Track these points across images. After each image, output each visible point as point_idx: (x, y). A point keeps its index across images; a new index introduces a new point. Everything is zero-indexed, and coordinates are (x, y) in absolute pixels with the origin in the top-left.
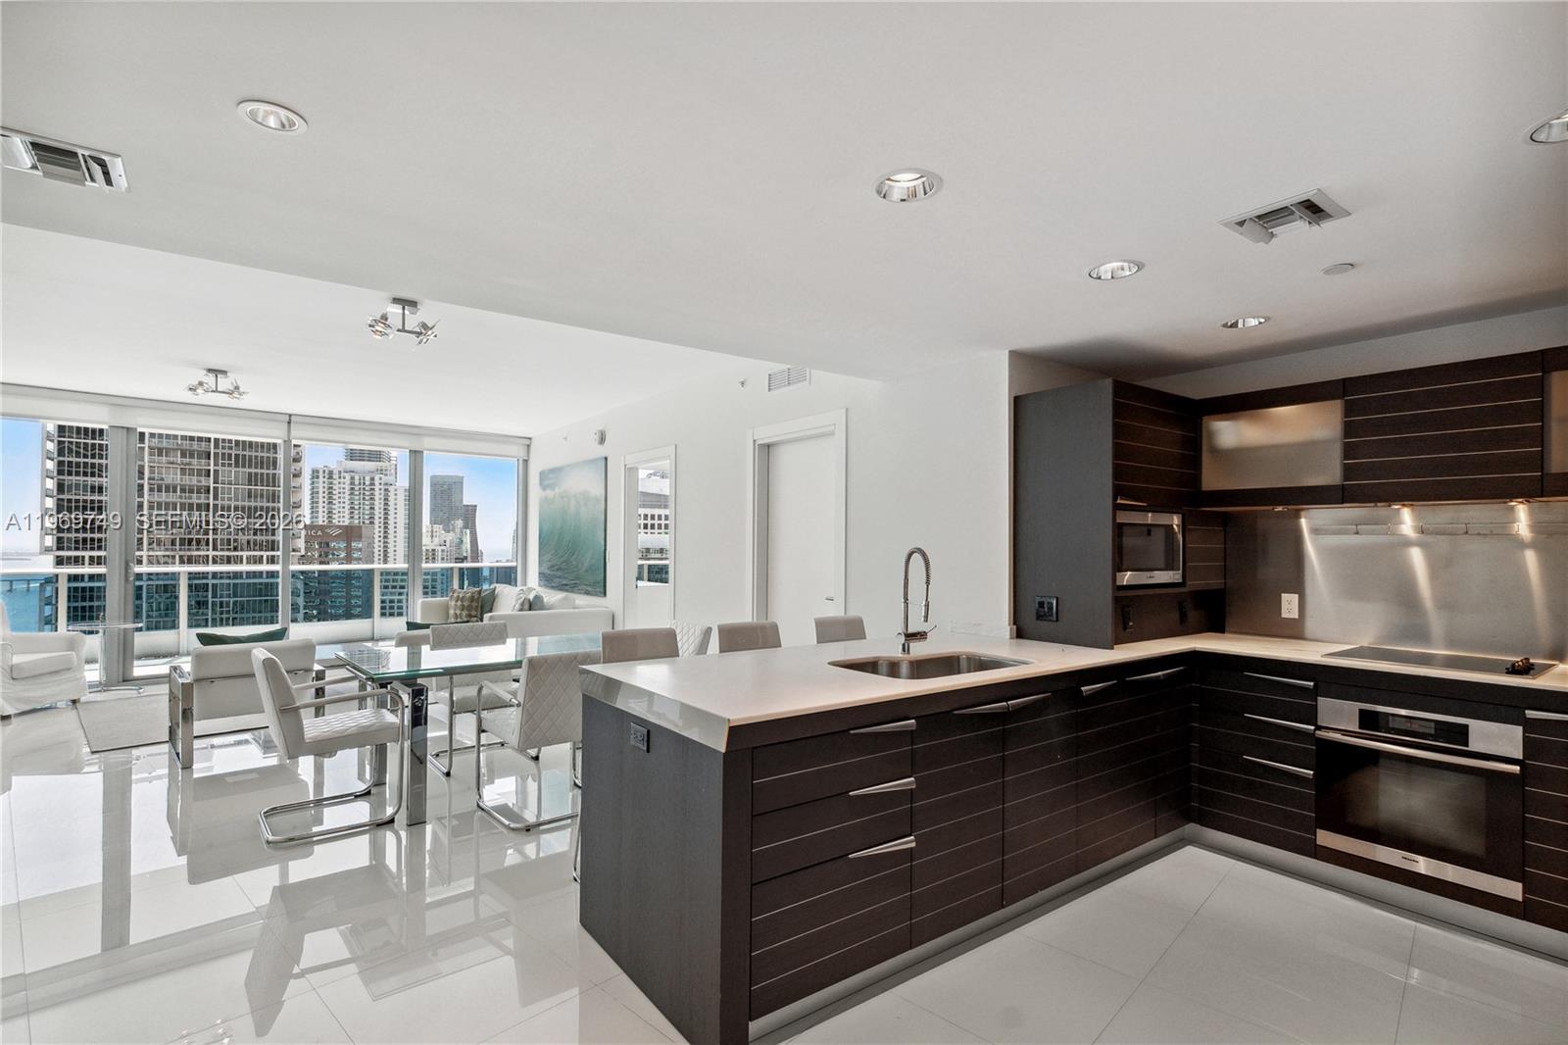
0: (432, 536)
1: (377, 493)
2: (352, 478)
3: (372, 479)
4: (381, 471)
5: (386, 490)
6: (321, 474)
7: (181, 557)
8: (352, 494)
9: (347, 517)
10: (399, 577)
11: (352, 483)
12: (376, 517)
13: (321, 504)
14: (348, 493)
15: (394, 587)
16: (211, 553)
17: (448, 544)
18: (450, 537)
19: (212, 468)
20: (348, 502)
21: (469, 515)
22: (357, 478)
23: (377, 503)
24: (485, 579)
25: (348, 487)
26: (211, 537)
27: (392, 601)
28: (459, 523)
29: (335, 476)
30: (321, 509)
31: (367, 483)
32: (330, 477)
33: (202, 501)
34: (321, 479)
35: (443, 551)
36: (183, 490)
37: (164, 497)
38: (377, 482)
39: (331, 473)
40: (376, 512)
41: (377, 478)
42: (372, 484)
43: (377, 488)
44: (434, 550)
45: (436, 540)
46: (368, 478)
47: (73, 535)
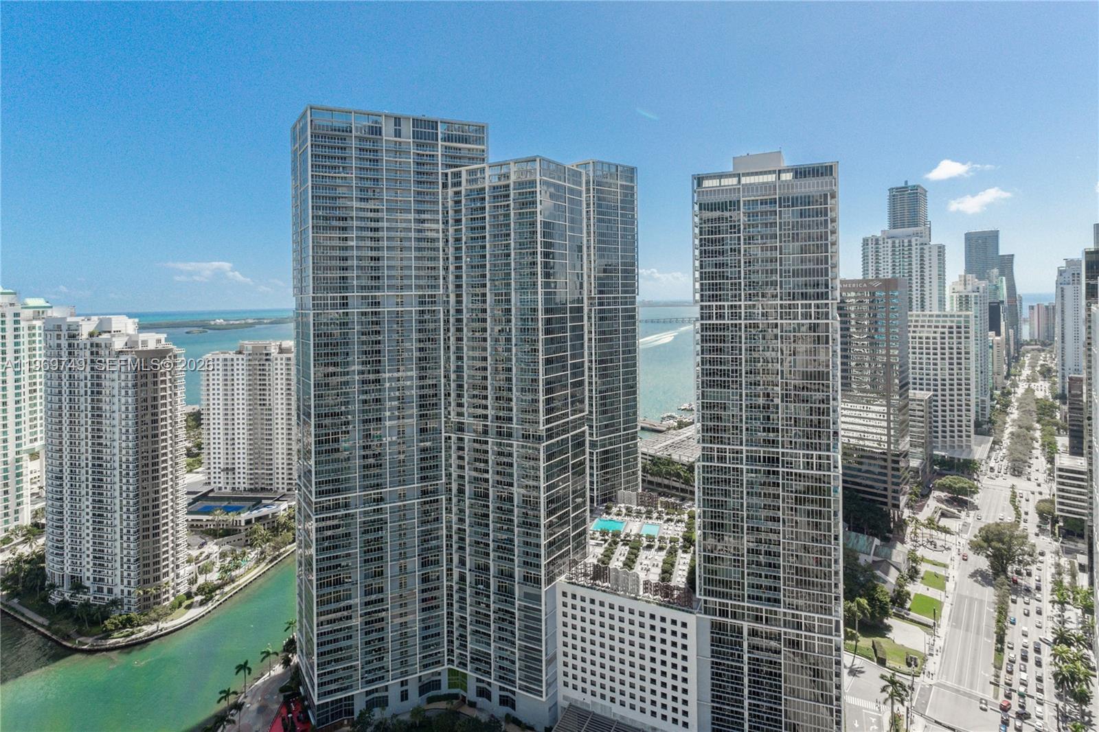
0: (965, 285)
1: (913, 252)
2: (894, 242)
3: (910, 241)
4: (917, 234)
5: (922, 249)
6: (870, 242)
7: (762, 305)
8: (893, 254)
9: (890, 272)
10: (934, 319)
11: (894, 246)
12: (914, 271)
13: (870, 264)
14: (890, 254)
16: (779, 302)
17: (981, 290)
18: (983, 284)
19: (778, 245)
20: (890, 261)
21: (1006, 264)
22: (897, 241)
23: (914, 260)
24: (1025, 321)
25: (890, 250)
26: (779, 291)
27: (920, 338)
28: (996, 271)
29: (881, 242)
30: (870, 268)
31: (906, 244)
32: (877, 244)
33: (773, 267)
34: (870, 246)
35: (976, 296)
36: (763, 261)
37: (752, 267)
38: (913, 243)
39: (877, 240)
40: (914, 266)
41: (913, 240)
42: (910, 245)
43: (914, 248)
44: (967, 296)
45: (969, 288)
46: (906, 241)
47: (707, 293)
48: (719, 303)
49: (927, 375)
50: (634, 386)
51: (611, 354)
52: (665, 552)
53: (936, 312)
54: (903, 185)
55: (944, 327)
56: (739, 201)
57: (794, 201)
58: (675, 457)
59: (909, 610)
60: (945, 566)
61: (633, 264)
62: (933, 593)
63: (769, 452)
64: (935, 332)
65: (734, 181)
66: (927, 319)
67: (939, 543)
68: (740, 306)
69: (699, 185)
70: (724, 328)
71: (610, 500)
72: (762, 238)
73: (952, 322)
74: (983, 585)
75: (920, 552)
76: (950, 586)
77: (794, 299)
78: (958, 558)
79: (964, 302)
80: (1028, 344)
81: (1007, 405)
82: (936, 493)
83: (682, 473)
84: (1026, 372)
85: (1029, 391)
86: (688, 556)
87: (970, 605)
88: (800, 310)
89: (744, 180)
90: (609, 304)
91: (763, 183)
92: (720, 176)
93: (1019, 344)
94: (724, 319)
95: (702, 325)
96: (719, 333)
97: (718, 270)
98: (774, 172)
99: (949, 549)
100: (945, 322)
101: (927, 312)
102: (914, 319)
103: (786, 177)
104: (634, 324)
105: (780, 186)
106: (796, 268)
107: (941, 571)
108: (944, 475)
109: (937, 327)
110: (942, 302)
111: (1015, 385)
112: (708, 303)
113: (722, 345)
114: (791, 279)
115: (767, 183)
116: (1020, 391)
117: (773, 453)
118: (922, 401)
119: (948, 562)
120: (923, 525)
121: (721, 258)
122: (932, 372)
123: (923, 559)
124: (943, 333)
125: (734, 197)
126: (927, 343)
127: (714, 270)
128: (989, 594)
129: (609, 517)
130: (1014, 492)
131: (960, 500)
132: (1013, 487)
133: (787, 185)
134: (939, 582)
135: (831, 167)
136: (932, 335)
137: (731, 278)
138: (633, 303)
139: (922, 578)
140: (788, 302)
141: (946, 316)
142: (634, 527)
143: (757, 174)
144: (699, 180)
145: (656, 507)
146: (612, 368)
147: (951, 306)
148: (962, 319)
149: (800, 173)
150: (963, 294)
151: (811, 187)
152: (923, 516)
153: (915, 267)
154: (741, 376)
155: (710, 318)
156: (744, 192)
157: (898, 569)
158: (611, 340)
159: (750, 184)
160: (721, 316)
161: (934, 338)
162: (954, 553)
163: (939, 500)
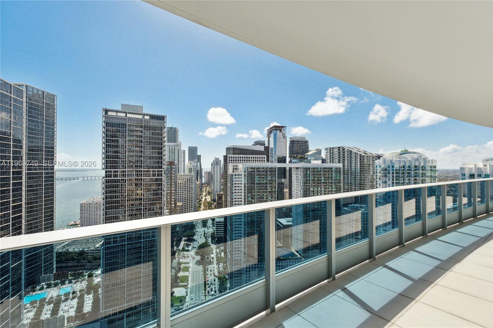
0: (190, 164)
1: (176, 152)
2: (169, 148)
3: (175, 148)
4: (177, 145)
5: (178, 151)
7: (135, 171)
8: (169, 152)
9: (168, 159)
10: (183, 176)
11: (169, 149)
15: (181, 179)
16: (143, 170)
17: (195, 166)
18: (195, 164)
19: (143, 145)
20: (168, 155)
21: (199, 158)
23: (176, 155)
26: (143, 165)
27: (181, 183)
28: (196, 160)
33: (141, 155)
35: (193, 168)
36: (136, 152)
37: (131, 154)
38: (176, 149)
42: (175, 149)
45: (192, 165)
46: (173, 148)
47: (109, 165)
48: (115, 170)
49: (180, 196)
50: (52, 215)
51: (36, 198)
52: (77, 298)
53: (182, 174)
54: (171, 127)
55: (185, 179)
56: (126, 124)
57: (150, 128)
58: (71, 250)
59: (179, 283)
60: (188, 263)
61: (53, 148)
62: (186, 274)
63: (137, 234)
64: (183, 181)
65: (124, 115)
66: (180, 176)
67: (186, 256)
68: (125, 171)
69: (106, 113)
70: (117, 181)
71: (34, 283)
72: (136, 142)
73: (188, 177)
74: (199, 265)
75: (181, 260)
76: (190, 269)
77: (149, 169)
78: (192, 259)
79: (190, 170)
80: (204, 184)
81: (200, 204)
82: (183, 239)
83: (76, 258)
84: (204, 194)
85: (206, 199)
86: (91, 296)
87: (196, 273)
88: (151, 173)
89: (128, 115)
90: (35, 169)
91: (137, 118)
92: (117, 112)
93: (202, 184)
94: (118, 177)
95: (106, 180)
96: (115, 184)
97: (115, 154)
98: (142, 114)
99: (189, 257)
100: (186, 177)
101: (180, 174)
102: (179, 176)
103: (147, 117)
104: (53, 181)
105: (144, 121)
106: (150, 155)
107: (187, 265)
108: (186, 231)
109: (183, 179)
110: (184, 170)
111: (202, 198)
112: (109, 170)
113: (117, 189)
114: (148, 160)
115: (139, 118)
116: (203, 200)
117: (139, 234)
118: (180, 206)
119: (189, 261)
120: (181, 251)
121: (117, 149)
122: (182, 195)
123: (182, 263)
124: (185, 181)
125: (124, 122)
126: (181, 185)
127: (113, 154)
128: (201, 268)
129: (34, 293)
130: (205, 232)
131: (191, 239)
132: (204, 231)
133: (146, 121)
134: (186, 269)
135: (164, 117)
136: (182, 182)
137: (122, 159)
138: (53, 169)
139: (182, 270)
140: (147, 170)
141: (186, 175)
142: (53, 293)
143: (134, 114)
144: (106, 111)
145: (67, 278)
146: (36, 206)
147: (187, 172)
148: (191, 176)
149: (152, 117)
150: (190, 168)
151: (155, 123)
152: (181, 247)
153: (176, 157)
154: (125, 202)
155: (110, 177)
156: (128, 120)
157: (174, 269)
158: (37, 190)
159: (131, 118)
160: (116, 176)
161: (183, 183)
162: (190, 258)
163: (185, 241)
